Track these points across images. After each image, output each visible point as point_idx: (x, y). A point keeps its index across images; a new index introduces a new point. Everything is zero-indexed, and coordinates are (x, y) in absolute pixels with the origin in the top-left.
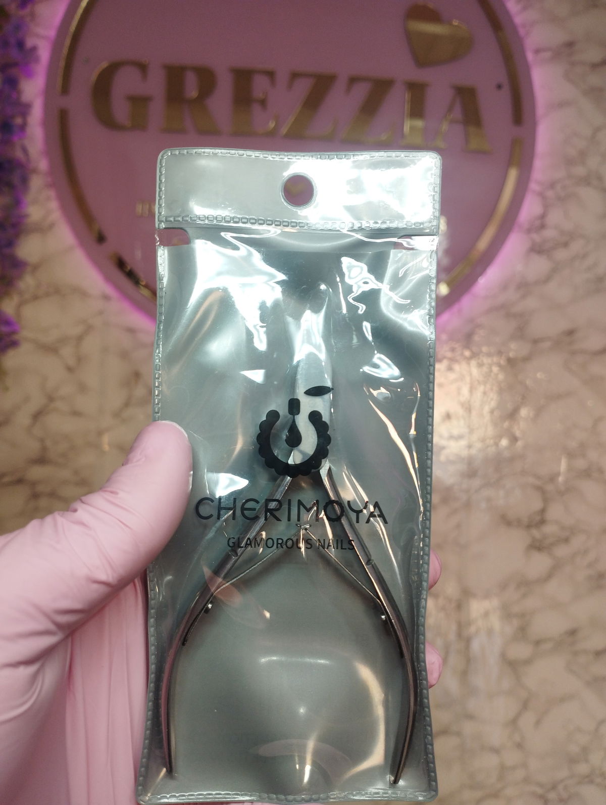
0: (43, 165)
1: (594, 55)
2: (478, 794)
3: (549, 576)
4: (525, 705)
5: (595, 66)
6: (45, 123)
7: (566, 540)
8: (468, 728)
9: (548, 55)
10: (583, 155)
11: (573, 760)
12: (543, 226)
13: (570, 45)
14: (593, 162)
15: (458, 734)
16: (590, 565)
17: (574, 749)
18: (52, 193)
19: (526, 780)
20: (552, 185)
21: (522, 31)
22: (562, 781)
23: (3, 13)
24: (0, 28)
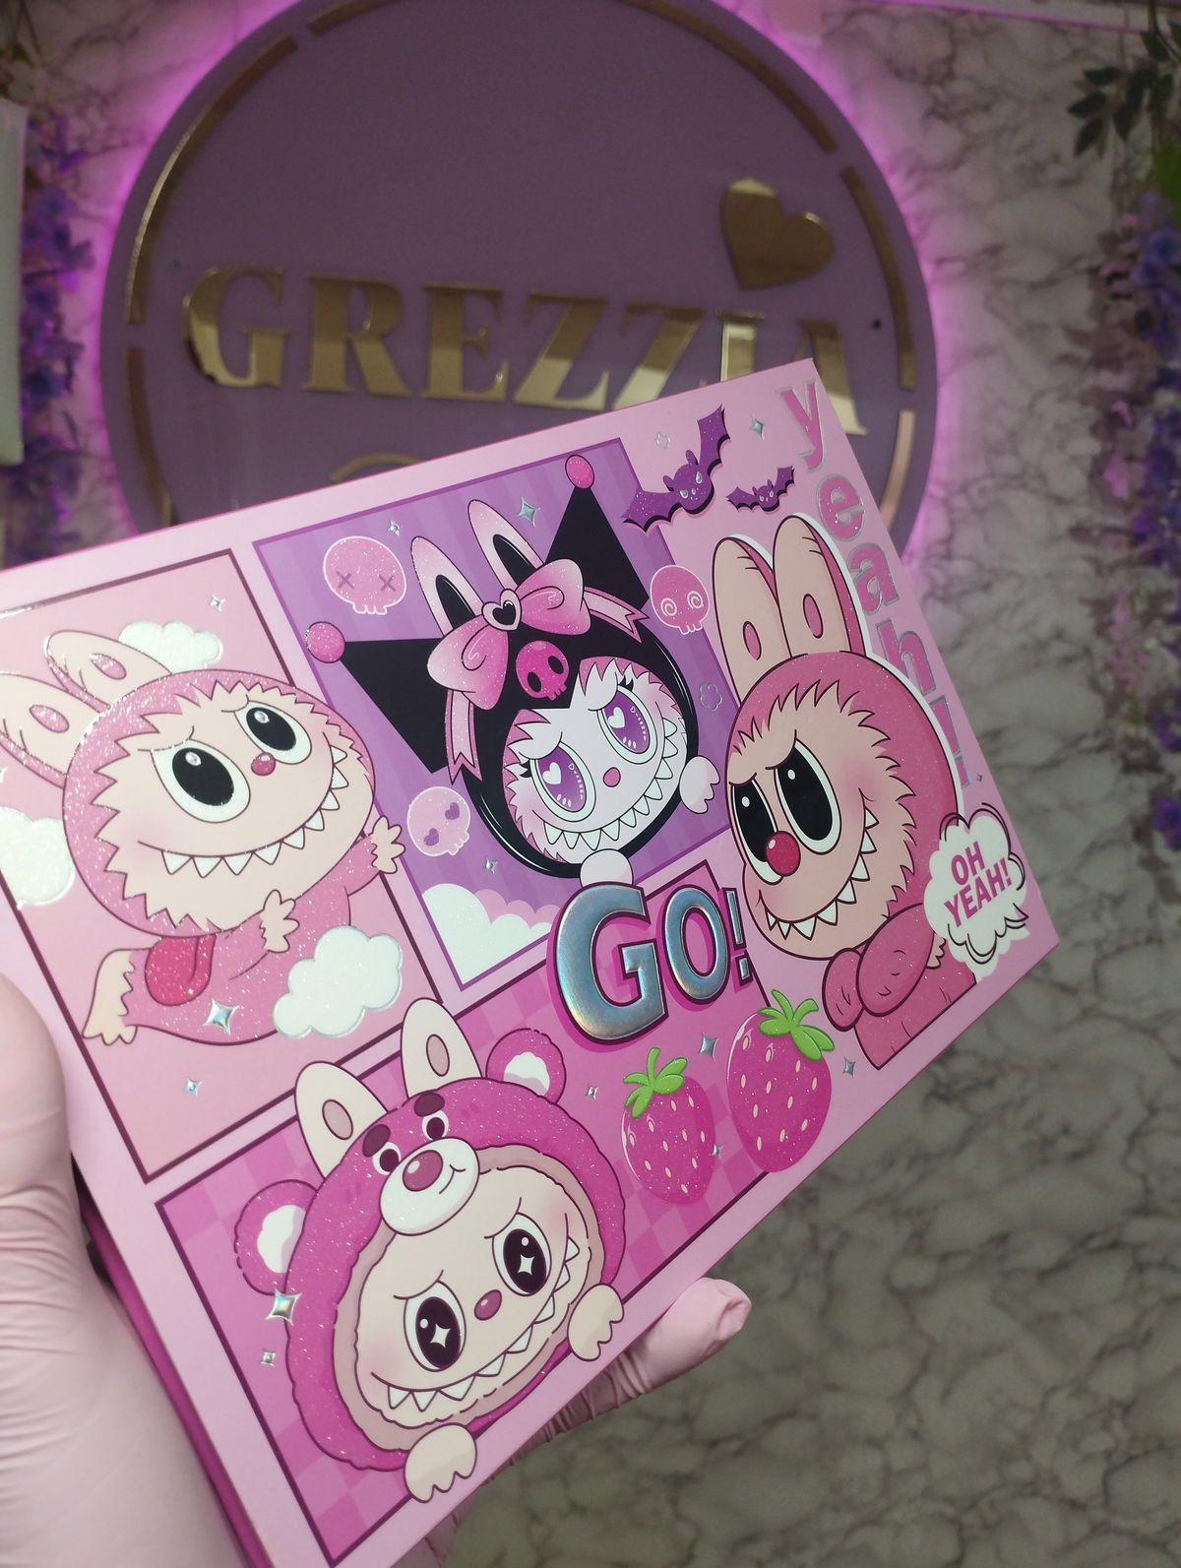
0: (97, 443)
1: (1034, 267)
2: (848, 1519)
3: (961, 1145)
4: (924, 1366)
5: (1035, 287)
6: (103, 372)
7: (991, 1083)
8: (830, 1405)
9: (959, 266)
10: (1013, 435)
11: (1005, 1457)
12: (948, 556)
13: (994, 250)
14: (1031, 450)
15: (813, 1417)
16: (1029, 1125)
17: (1006, 1437)
18: (114, 493)
19: (927, 1493)
20: (964, 488)
21: (913, 228)
22: (986, 1494)
23: (31, 180)
24: (26, 206)
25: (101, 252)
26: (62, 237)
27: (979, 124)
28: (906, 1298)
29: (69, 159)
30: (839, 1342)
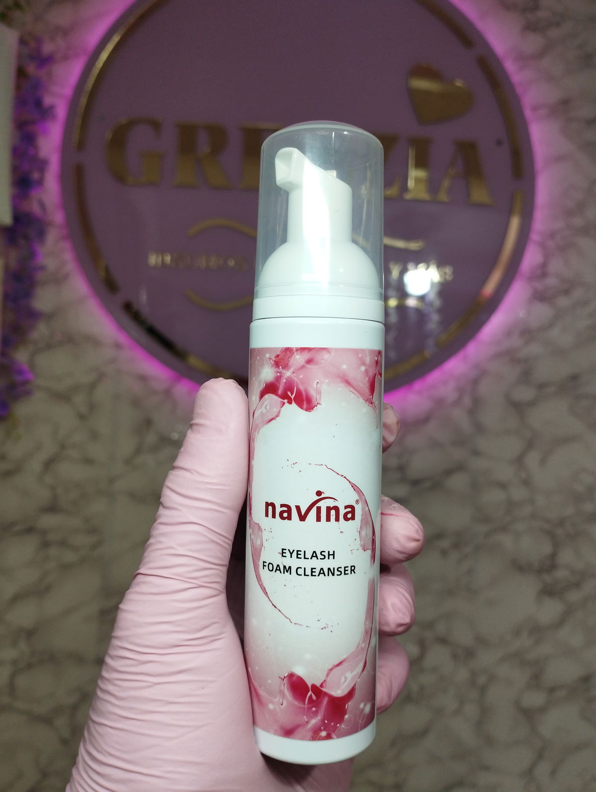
3: (560, 622)
4: (540, 755)
5: (589, 123)
6: (62, 178)
7: (577, 585)
8: (484, 779)
9: (544, 112)
12: (544, 275)
13: (566, 102)
15: (473, 786)
20: (552, 235)
23: (21, 73)
24: (18, 87)
25: (61, 111)
26: (38, 103)
27: (554, 33)
28: (529, 715)
29: (45, 61)
30: (489, 741)
